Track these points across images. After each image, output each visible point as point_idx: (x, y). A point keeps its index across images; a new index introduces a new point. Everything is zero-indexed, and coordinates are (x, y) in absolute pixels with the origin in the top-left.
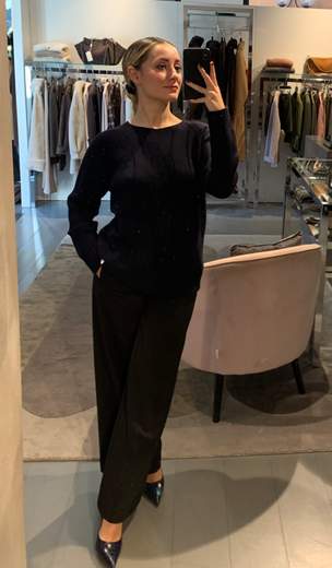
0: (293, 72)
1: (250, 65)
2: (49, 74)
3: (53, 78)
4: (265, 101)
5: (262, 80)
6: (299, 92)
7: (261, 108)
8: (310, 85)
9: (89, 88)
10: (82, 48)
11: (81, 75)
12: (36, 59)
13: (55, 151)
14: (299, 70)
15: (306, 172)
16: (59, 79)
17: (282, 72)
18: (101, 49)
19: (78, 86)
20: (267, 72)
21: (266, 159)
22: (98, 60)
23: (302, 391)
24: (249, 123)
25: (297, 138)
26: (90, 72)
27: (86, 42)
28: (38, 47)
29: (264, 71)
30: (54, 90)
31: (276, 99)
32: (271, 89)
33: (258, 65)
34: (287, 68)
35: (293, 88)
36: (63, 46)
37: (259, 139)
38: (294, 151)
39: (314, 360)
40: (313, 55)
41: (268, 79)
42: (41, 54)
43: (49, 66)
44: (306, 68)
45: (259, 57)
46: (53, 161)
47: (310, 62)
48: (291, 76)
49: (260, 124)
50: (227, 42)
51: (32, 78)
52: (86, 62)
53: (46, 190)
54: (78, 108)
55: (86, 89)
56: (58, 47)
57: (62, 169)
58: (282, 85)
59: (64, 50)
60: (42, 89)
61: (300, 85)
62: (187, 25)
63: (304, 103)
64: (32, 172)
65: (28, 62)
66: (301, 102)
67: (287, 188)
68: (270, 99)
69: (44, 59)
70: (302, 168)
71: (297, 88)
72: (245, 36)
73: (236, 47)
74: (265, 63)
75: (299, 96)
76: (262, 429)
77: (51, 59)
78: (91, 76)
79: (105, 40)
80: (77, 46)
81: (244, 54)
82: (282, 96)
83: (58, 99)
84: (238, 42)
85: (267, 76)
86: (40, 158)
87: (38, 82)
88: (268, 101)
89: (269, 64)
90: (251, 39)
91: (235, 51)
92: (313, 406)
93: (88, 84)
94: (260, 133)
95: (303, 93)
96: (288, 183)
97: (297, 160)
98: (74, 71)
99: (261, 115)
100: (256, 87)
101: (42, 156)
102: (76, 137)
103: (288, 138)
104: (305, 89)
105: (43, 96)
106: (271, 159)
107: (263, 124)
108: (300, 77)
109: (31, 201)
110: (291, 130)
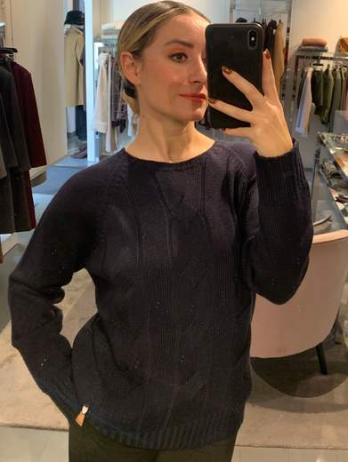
0: (326, 51)
1: (287, 44)
4: (299, 77)
5: (298, 57)
6: (331, 69)
7: (295, 82)
8: (341, 62)
12: (103, 37)
13: (115, 116)
14: (331, 49)
15: (330, 142)
17: (316, 50)
20: (303, 50)
21: (297, 129)
23: (324, 371)
24: (283, 95)
25: (327, 111)
28: (105, 27)
29: (300, 50)
31: (309, 76)
32: (305, 66)
33: (295, 44)
34: (321, 46)
35: (325, 65)
37: (292, 109)
38: (323, 123)
39: (338, 335)
40: (345, 36)
41: (303, 57)
42: (108, 32)
44: (338, 46)
45: (295, 37)
46: (114, 124)
47: (342, 41)
48: (324, 55)
49: (294, 96)
50: (268, 23)
51: (99, 53)
53: (108, 148)
57: (121, 131)
58: (315, 62)
60: (107, 63)
61: (332, 63)
62: (233, 8)
63: (335, 80)
64: (97, 133)
65: (96, 39)
66: (332, 78)
68: (304, 75)
69: (110, 37)
70: (327, 137)
71: (329, 66)
72: (285, 20)
73: (276, 28)
74: (301, 42)
75: (330, 73)
76: (282, 415)
77: (116, 37)
81: (282, 34)
82: (314, 72)
84: (278, 22)
85: (300, 54)
87: (104, 56)
89: (305, 43)
90: (289, 21)
91: (274, 31)
92: (335, 390)
94: (293, 104)
95: (335, 70)
96: (318, 155)
97: (325, 134)
99: (294, 88)
100: (291, 64)
101: (104, 120)
103: (318, 110)
104: (337, 66)
105: (107, 68)
106: (301, 129)
107: (296, 97)
108: (332, 56)
109: (96, 156)
110: (322, 104)
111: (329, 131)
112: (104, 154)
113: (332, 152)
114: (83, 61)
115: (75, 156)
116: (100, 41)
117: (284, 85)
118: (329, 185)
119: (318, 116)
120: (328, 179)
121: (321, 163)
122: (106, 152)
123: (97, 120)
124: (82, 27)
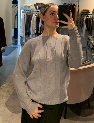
1: (78, 10)
2: (27, 12)
3: (28, 13)
4: (82, 20)
5: (81, 14)
6: (91, 18)
9: (37, 16)
10: (36, 5)
11: (35, 12)
12: (23, 8)
13: (27, 32)
14: (91, 12)
15: (92, 39)
16: (29, 13)
18: (40, 6)
19: (34, 15)
20: (83, 12)
21: (82, 35)
22: (39, 8)
24: (77, 25)
25: (90, 30)
26: (37, 11)
27: (37, 4)
28: (24, 5)
29: (82, 12)
30: (28, 16)
31: (85, 19)
32: (84, 17)
33: (80, 11)
34: (88, 11)
36: (31, 5)
37: (80, 29)
38: (89, 33)
41: (83, 14)
42: (25, 7)
43: (27, 10)
44: (93, 11)
45: (81, 8)
46: (26, 34)
48: (89, 14)
49: (80, 25)
50: (73, 4)
51: (22, 13)
52: (36, 9)
53: (24, 42)
54: (33, 21)
55: (36, 16)
56: (29, 5)
57: (28, 36)
58: (87, 16)
59: (31, 6)
60: (25, 16)
61: (91, 16)
63: (92, 21)
64: (21, 37)
65: (21, 9)
66: (91, 20)
67: (88, 45)
68: (83, 19)
69: (26, 8)
70: (91, 38)
71: (90, 17)
72: (77, 3)
73: (75, 6)
75: (91, 19)
77: (28, 8)
78: (37, 12)
79: (42, 3)
80: (35, 5)
82: (86, 19)
83: (28, 18)
84: (75, 4)
85: (83, 13)
86: (23, 33)
87: (24, 14)
88: (83, 20)
89: (83, 10)
90: (79, 4)
91: (75, 7)
93: (36, 15)
95: (92, 18)
96: (88, 43)
97: (90, 37)
98: (33, 11)
99: (81, 23)
100: (80, 16)
102: (32, 28)
103: (88, 30)
104: (93, 17)
105: (25, 17)
106: (83, 35)
107: (81, 26)
108: (91, 14)
109: (20, 44)
110: (89, 28)
111: (91, 36)
112: (22, 43)
113: (92, 42)
114: (17, 15)
115: (13, 44)
116: (23, 9)
117: (78, 22)
118: (91, 52)
119: (88, 31)
120: (91, 50)
121: (89, 45)
122: (23, 42)
123: (21, 33)
124: (17, 5)
